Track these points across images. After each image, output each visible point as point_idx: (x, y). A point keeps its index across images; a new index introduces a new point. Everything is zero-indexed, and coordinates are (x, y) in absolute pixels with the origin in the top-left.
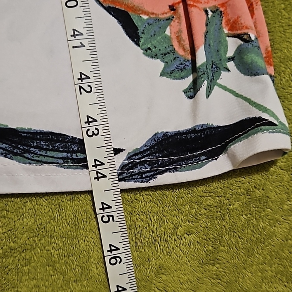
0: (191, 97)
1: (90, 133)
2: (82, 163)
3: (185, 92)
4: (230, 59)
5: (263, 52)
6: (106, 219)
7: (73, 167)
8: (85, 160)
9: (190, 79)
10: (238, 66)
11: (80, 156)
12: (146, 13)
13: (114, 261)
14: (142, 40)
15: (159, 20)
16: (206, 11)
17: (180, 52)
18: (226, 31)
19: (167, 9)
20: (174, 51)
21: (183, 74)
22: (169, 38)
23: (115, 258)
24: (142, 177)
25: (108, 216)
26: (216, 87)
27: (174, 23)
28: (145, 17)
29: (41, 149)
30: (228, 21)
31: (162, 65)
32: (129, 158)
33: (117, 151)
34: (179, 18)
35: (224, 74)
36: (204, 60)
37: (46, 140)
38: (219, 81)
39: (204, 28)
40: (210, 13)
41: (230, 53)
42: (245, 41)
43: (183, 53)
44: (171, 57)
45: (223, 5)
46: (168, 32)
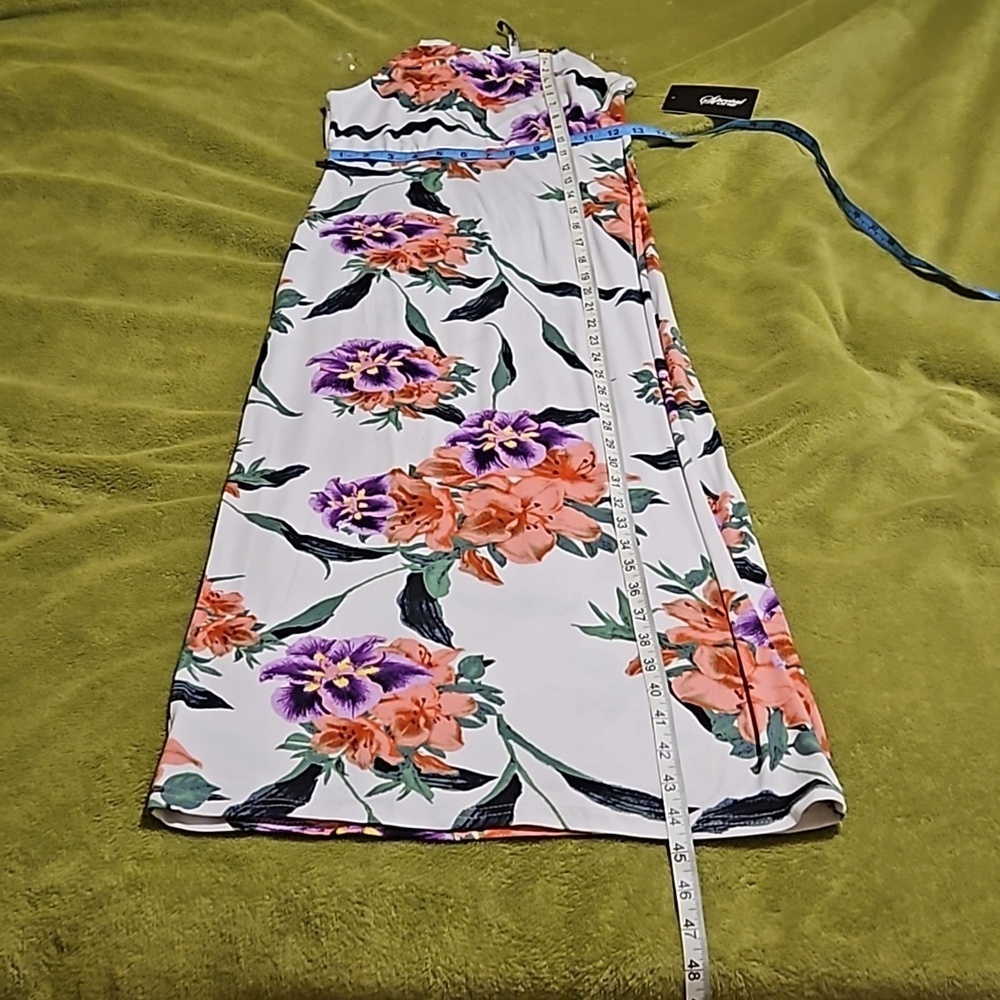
0: (757, 773)
1: (668, 788)
2: (662, 817)
3: (752, 769)
4: (790, 746)
5: (820, 740)
6: (678, 858)
7: (655, 818)
8: (664, 814)
9: (755, 760)
10: (797, 750)
11: (661, 811)
12: (716, 709)
13: (684, 895)
14: (713, 729)
15: (728, 715)
16: (768, 709)
17: (747, 739)
18: (786, 725)
19: (735, 707)
20: (741, 738)
21: (749, 755)
22: (737, 729)
23: (686, 893)
24: (716, 829)
25: (681, 856)
26: (779, 767)
27: (741, 717)
28: (716, 712)
29: (628, 802)
30: (788, 718)
31: (732, 747)
32: (704, 815)
33: (691, 810)
34: (746, 714)
35: (785, 756)
36: (767, 741)
37: (633, 797)
38: (781, 762)
39: (767, 721)
40: (772, 712)
41: (791, 741)
42: (802, 730)
43: (750, 739)
44: (739, 741)
45: (783, 706)
46: (736, 724)
